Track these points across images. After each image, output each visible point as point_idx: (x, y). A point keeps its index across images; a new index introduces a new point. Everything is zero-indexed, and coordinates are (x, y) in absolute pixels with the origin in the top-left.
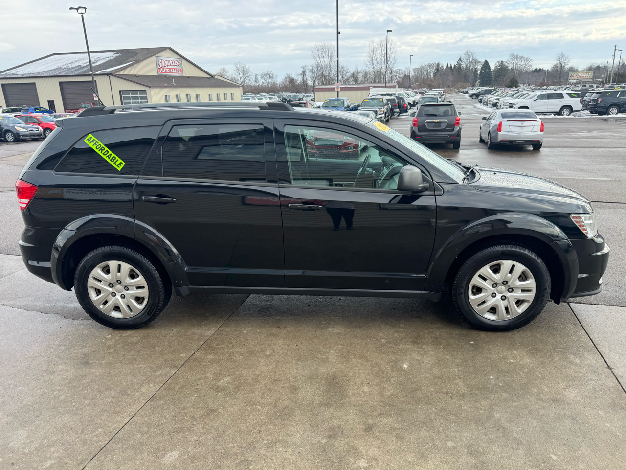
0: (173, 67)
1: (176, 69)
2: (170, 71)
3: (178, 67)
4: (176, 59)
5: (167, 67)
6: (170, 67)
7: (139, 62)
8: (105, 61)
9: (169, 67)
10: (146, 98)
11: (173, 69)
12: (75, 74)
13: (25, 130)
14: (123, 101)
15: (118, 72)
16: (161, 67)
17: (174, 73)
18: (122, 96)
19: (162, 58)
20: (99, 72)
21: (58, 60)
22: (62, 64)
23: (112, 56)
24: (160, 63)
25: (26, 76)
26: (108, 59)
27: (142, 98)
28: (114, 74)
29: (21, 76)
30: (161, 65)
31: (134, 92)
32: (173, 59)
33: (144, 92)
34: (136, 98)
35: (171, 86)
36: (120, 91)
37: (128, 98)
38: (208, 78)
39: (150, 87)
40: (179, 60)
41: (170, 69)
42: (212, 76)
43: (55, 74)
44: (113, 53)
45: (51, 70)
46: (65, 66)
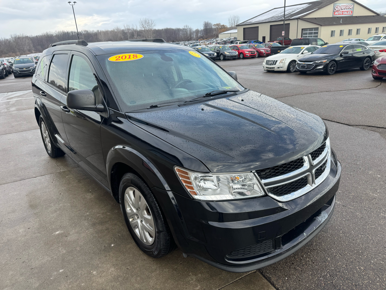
0: (346, 10)
1: (348, 11)
2: (343, 13)
3: (350, 10)
4: (350, 4)
5: (341, 10)
6: (344, 10)
7: (321, 9)
8: (300, 10)
9: (342, 10)
10: (317, 33)
11: (345, 11)
12: (280, 20)
13: (229, 54)
14: (303, 35)
15: (304, 16)
16: (336, 11)
17: (345, 14)
18: (303, 32)
19: (338, 4)
20: (292, 18)
21: (275, 12)
22: (275, 14)
23: (305, 6)
24: (336, 8)
25: (256, 23)
26: (302, 9)
27: (315, 33)
28: (301, 18)
29: (253, 23)
30: (337, 9)
31: (311, 29)
32: (347, 4)
33: (317, 29)
34: (312, 33)
35: (339, 24)
36: (302, 29)
37: (306, 34)
38: (373, 16)
39: (321, 26)
40: (351, 4)
41: (343, 11)
42: (378, 15)
43: (269, 21)
44: (307, 4)
45: (268, 19)
46: (276, 16)
